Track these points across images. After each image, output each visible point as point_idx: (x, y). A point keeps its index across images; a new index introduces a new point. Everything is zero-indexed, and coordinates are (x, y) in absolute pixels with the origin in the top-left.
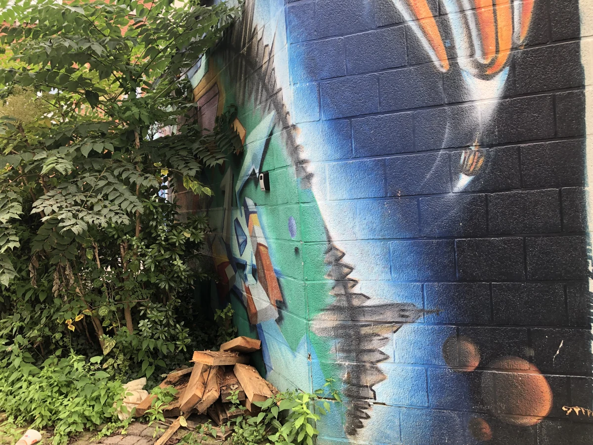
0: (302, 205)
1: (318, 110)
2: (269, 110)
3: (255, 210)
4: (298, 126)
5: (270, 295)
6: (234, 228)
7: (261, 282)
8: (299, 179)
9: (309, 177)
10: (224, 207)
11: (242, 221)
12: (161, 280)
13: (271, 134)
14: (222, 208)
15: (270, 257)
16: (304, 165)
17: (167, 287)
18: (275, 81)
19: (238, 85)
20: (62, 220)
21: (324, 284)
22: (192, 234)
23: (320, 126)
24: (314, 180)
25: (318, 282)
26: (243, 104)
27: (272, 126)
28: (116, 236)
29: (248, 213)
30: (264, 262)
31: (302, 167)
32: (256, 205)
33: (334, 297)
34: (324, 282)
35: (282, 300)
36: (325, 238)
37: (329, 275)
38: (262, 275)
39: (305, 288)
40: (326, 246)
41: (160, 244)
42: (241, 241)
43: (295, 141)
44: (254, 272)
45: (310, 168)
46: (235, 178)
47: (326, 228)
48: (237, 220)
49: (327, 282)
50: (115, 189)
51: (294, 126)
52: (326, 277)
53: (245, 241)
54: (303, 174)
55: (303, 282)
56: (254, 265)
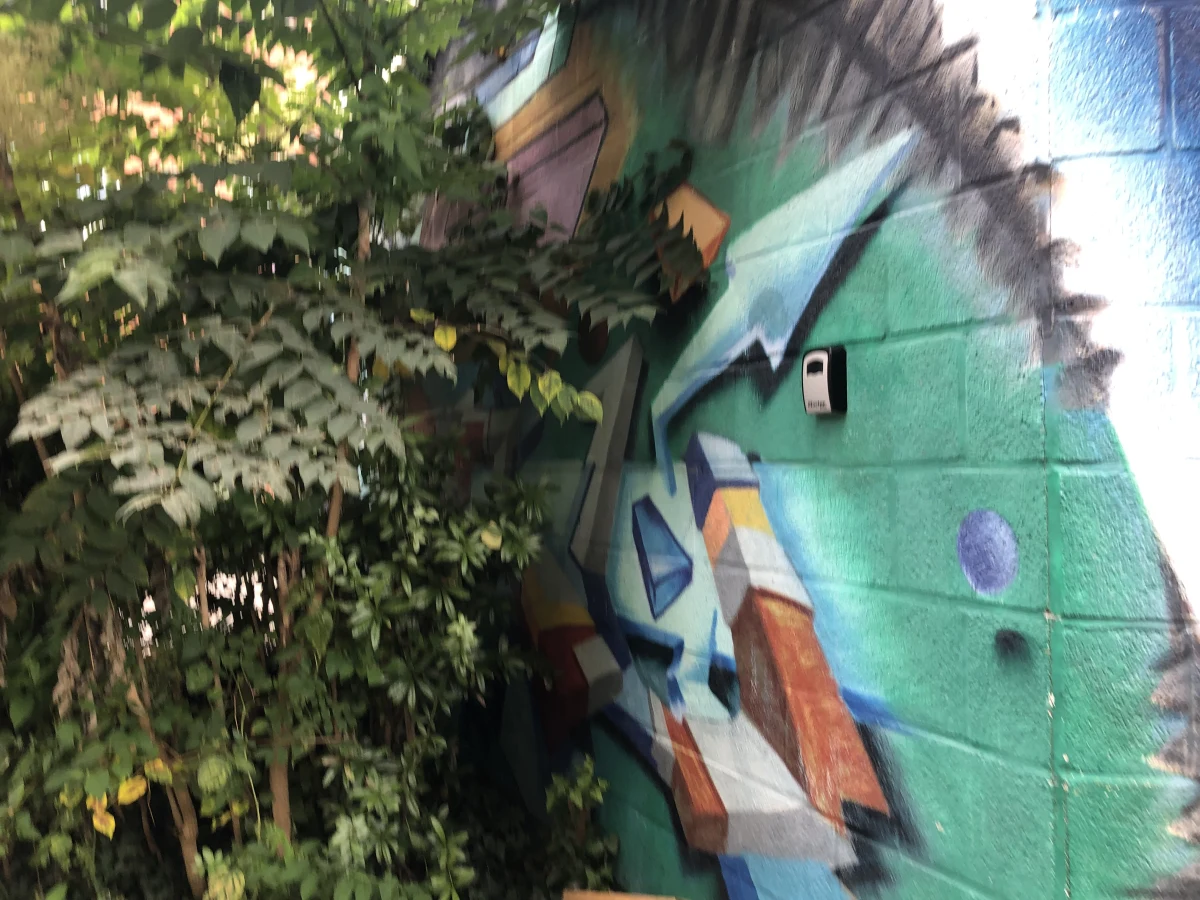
0: (1063, 471)
1: (1156, 110)
2: (877, 129)
3: (749, 476)
4: (1061, 167)
5: (812, 779)
6: (628, 525)
7: (758, 721)
8: (1054, 370)
9: (1102, 362)
10: (591, 458)
11: (677, 509)
12: (394, 678)
13: (881, 214)
14: (578, 464)
15: (824, 643)
16: (1079, 319)
17: (412, 700)
18: (932, 23)
19: (706, 77)
20: (127, 471)
21: (1149, 793)
22: (508, 537)
23: (1158, 171)
24: (1118, 380)
25: (1120, 780)
26: (726, 133)
27: (886, 187)
28: (266, 531)
29: (704, 487)
30: (782, 657)
31: (1071, 325)
32: (753, 458)
33: (1188, 845)
34: (1147, 782)
35: (884, 807)
36: (1160, 606)
37: (1172, 757)
38: (768, 696)
39: (1059, 797)
40: (1159, 641)
41: (402, 565)
42: (659, 568)
43: (1042, 226)
44: (722, 680)
45: (1101, 331)
46: (651, 373)
47: (1165, 567)
48: (647, 504)
49: (1159, 782)
50: (305, 375)
51: (1043, 173)
52: (1155, 762)
53: (685, 576)
54: (1072, 353)
55: (1045, 774)
56: (725, 659)
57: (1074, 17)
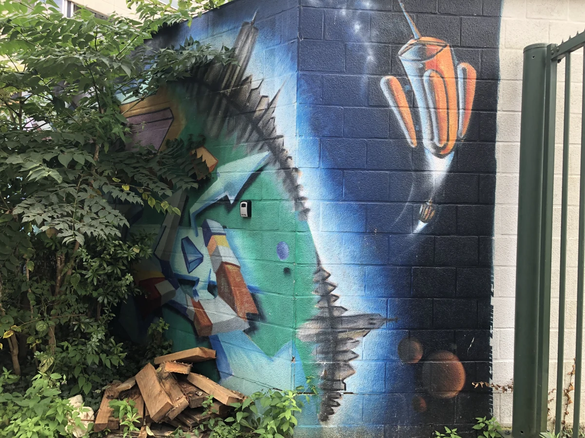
0: (298, 233)
2: (260, 149)
3: (223, 232)
4: (300, 169)
5: (238, 309)
6: (180, 246)
7: (223, 297)
8: (297, 212)
9: (306, 211)
10: (164, 224)
11: (198, 241)
13: (261, 170)
14: (159, 226)
15: (243, 275)
16: (303, 201)
17: (106, 301)
18: (274, 128)
21: (312, 299)
22: (142, 250)
24: (310, 215)
25: (307, 297)
26: (217, 136)
27: (263, 164)
29: (208, 234)
30: (231, 280)
31: (301, 203)
32: (224, 227)
33: (319, 309)
34: (311, 297)
35: (257, 312)
36: (315, 261)
37: (316, 292)
38: (226, 290)
40: (315, 268)
41: (103, 259)
42: (190, 258)
43: (296, 181)
44: (212, 288)
45: (307, 204)
47: (316, 253)
48: (187, 239)
49: (314, 297)
51: (296, 170)
52: (313, 293)
53: (201, 260)
54: (301, 209)
56: (213, 282)
57: (303, 138)
